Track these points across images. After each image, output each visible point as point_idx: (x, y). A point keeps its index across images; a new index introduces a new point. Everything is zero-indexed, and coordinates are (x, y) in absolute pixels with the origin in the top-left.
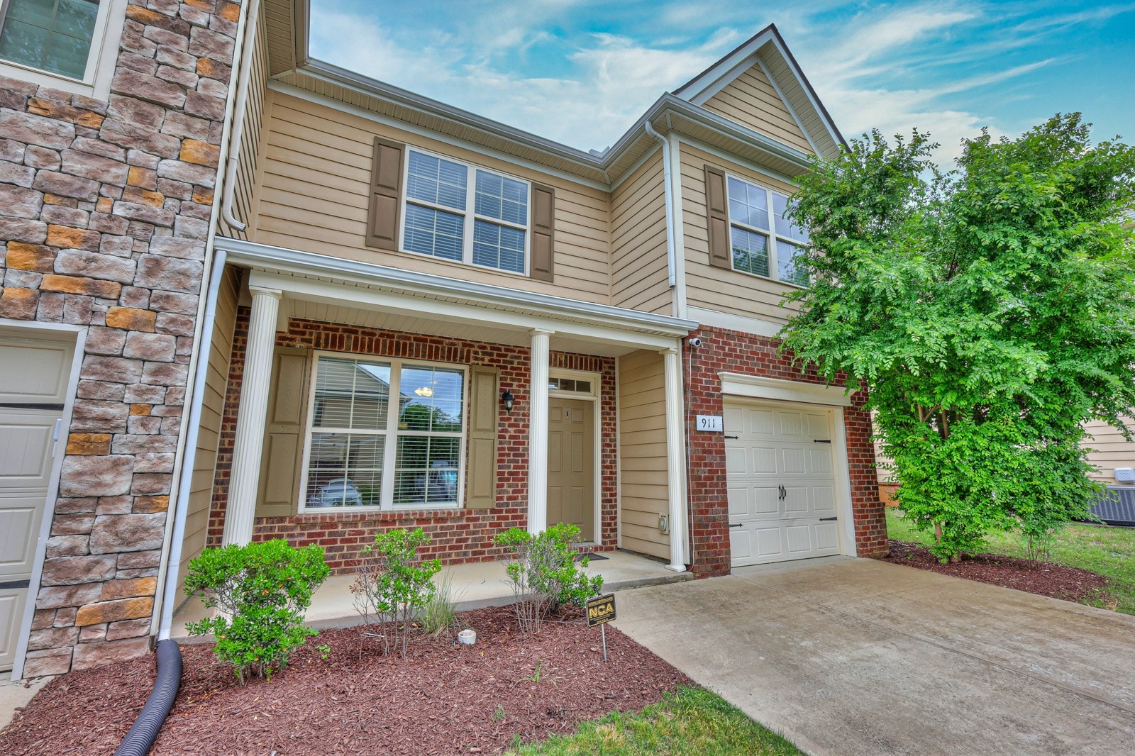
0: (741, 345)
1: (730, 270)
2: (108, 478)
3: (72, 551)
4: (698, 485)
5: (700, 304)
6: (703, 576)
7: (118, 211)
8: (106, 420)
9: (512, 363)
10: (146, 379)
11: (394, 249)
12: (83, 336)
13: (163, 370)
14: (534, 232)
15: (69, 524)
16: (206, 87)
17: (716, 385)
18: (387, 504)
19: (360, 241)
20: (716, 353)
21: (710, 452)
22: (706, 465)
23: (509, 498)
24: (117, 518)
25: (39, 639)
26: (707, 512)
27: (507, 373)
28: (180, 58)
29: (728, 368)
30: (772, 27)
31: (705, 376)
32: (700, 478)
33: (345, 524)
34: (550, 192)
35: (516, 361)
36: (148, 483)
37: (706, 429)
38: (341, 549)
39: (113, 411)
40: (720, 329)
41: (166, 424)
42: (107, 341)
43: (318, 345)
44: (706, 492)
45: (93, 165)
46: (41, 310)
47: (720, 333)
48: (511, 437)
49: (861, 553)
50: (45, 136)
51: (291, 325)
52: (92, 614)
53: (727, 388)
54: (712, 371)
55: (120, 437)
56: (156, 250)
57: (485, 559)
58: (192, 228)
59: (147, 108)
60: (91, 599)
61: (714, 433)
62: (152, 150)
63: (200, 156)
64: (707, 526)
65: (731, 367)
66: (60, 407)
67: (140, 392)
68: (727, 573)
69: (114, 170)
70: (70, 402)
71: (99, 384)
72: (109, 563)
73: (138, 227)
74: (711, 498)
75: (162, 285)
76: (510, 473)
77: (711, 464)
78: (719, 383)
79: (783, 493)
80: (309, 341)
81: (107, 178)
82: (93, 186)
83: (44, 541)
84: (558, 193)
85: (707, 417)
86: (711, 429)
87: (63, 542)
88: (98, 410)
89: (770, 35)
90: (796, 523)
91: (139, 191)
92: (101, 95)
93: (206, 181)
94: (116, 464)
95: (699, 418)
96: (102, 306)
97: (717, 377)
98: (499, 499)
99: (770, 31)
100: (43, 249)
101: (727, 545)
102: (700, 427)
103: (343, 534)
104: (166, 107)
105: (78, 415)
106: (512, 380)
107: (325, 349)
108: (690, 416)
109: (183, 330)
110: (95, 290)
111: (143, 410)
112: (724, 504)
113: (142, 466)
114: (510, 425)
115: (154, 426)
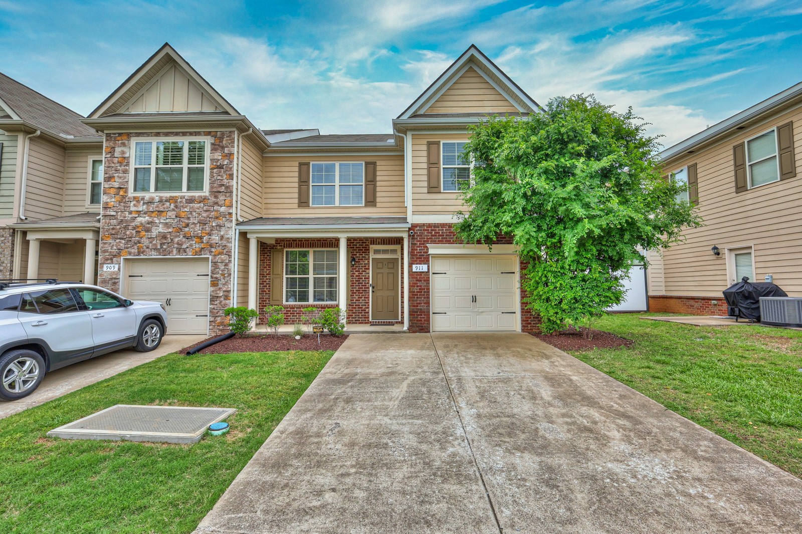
0: (443, 230)
1: (440, 193)
2: (218, 292)
3: (214, 309)
4: (413, 295)
5: (420, 213)
6: (413, 332)
7: (214, 225)
8: (216, 278)
9: (356, 245)
10: (223, 267)
11: (308, 206)
12: (210, 257)
13: (226, 265)
14: (366, 185)
15: (213, 303)
16: (228, 183)
17: (425, 251)
18: (311, 301)
19: (296, 205)
20: (426, 236)
21: (421, 281)
22: (418, 286)
23: (356, 300)
24: (221, 302)
25: (211, 327)
26: (417, 306)
27: (354, 250)
28: (222, 177)
29: (434, 242)
30: (473, 46)
31: (419, 247)
32: (414, 292)
33: (297, 308)
34: (374, 164)
35: (358, 244)
36: (226, 293)
37: (418, 270)
38: (296, 316)
39: (218, 276)
40: (429, 224)
41: (228, 279)
42: (215, 258)
43: (284, 247)
44: (417, 298)
45: (208, 213)
46: (202, 252)
47: (429, 225)
48: (356, 276)
49: (523, 330)
50: (198, 209)
51: (276, 241)
52: (219, 323)
53: (431, 251)
54: (424, 244)
55: (220, 282)
56: (222, 233)
57: (359, 323)
58: (229, 226)
59: (216, 194)
60: (219, 319)
61: (423, 272)
62: (219, 205)
63: (229, 204)
64: (417, 312)
65: (435, 241)
66: (208, 275)
67: (222, 271)
68: (429, 332)
69: (212, 214)
70: (210, 274)
71: (214, 269)
72: (221, 312)
73: (218, 227)
74: (420, 301)
75: (224, 242)
76: (356, 291)
77: (421, 286)
78: (428, 249)
79: (474, 299)
80: (281, 246)
81: (211, 216)
82: (208, 219)
83: (209, 306)
84: (378, 163)
85: (418, 266)
86: (421, 270)
87: (212, 306)
88: (215, 276)
89: (473, 51)
90: (483, 314)
91: (217, 218)
92: (207, 194)
93: (231, 211)
94: (220, 289)
95: (414, 266)
96: (213, 250)
97: (427, 247)
98: (351, 300)
99: (473, 48)
100: (201, 238)
101: (429, 321)
102: (414, 270)
103: (296, 311)
104: (220, 192)
105: (212, 277)
106: (357, 252)
107: (287, 248)
108: (410, 266)
109: (229, 254)
110: (211, 246)
111: (223, 275)
112: (428, 303)
113: (224, 289)
114: (356, 271)
115: (226, 279)
